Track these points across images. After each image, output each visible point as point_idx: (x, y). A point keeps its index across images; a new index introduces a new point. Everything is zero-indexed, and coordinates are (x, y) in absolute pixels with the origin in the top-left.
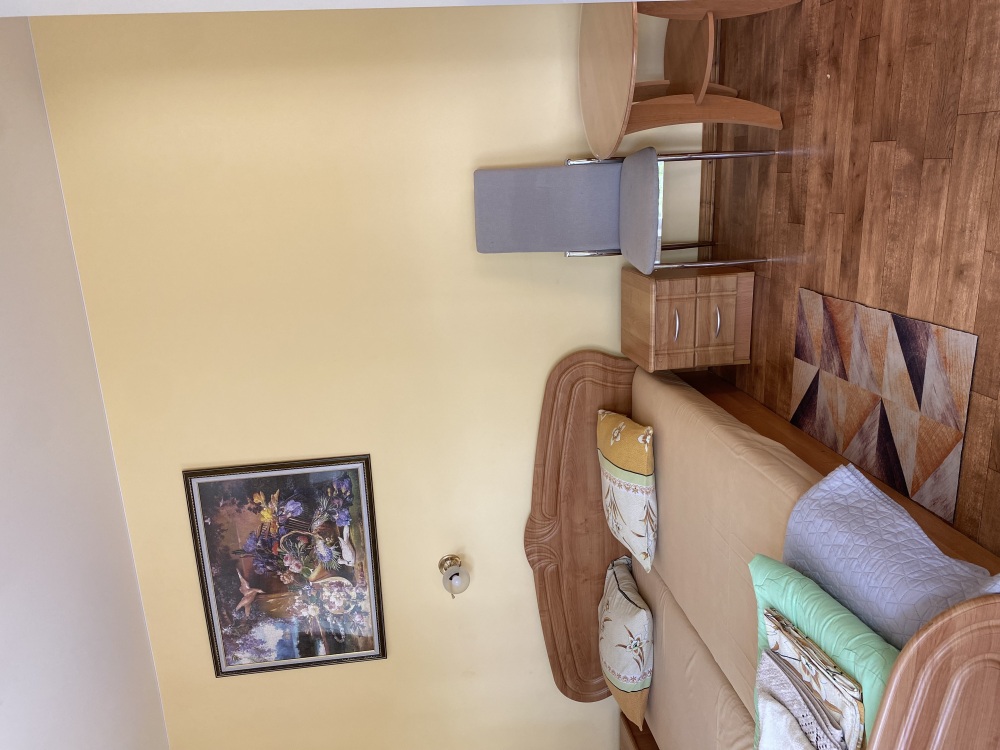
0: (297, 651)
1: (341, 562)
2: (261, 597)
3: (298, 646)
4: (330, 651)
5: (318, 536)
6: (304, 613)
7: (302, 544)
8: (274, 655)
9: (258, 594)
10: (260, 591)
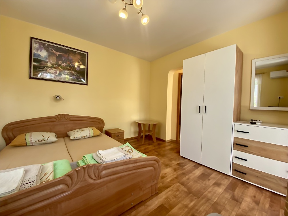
0: (36, 58)
1: (63, 74)
2: (55, 56)
3: (38, 59)
4: (34, 66)
5: (70, 71)
6: (49, 63)
7: (69, 68)
8: (36, 52)
9: (56, 55)
10: (57, 56)
